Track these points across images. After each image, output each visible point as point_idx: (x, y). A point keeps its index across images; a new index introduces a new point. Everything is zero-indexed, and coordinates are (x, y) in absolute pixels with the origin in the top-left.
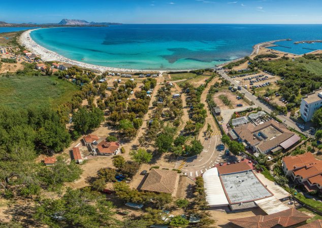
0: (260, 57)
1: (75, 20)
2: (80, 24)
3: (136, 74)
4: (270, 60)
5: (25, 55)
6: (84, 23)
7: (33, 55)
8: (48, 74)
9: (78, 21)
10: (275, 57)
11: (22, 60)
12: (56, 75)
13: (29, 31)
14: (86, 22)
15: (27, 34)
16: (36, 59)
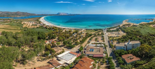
0: (124, 25)
1: (63, 13)
2: (65, 14)
3: (75, 29)
4: (129, 26)
5: (40, 24)
6: (67, 14)
7: (43, 24)
8: (46, 28)
9: (65, 13)
10: (130, 25)
11: (39, 25)
12: (49, 28)
13: (44, 17)
14: (68, 14)
15: (43, 18)
16: (44, 25)
